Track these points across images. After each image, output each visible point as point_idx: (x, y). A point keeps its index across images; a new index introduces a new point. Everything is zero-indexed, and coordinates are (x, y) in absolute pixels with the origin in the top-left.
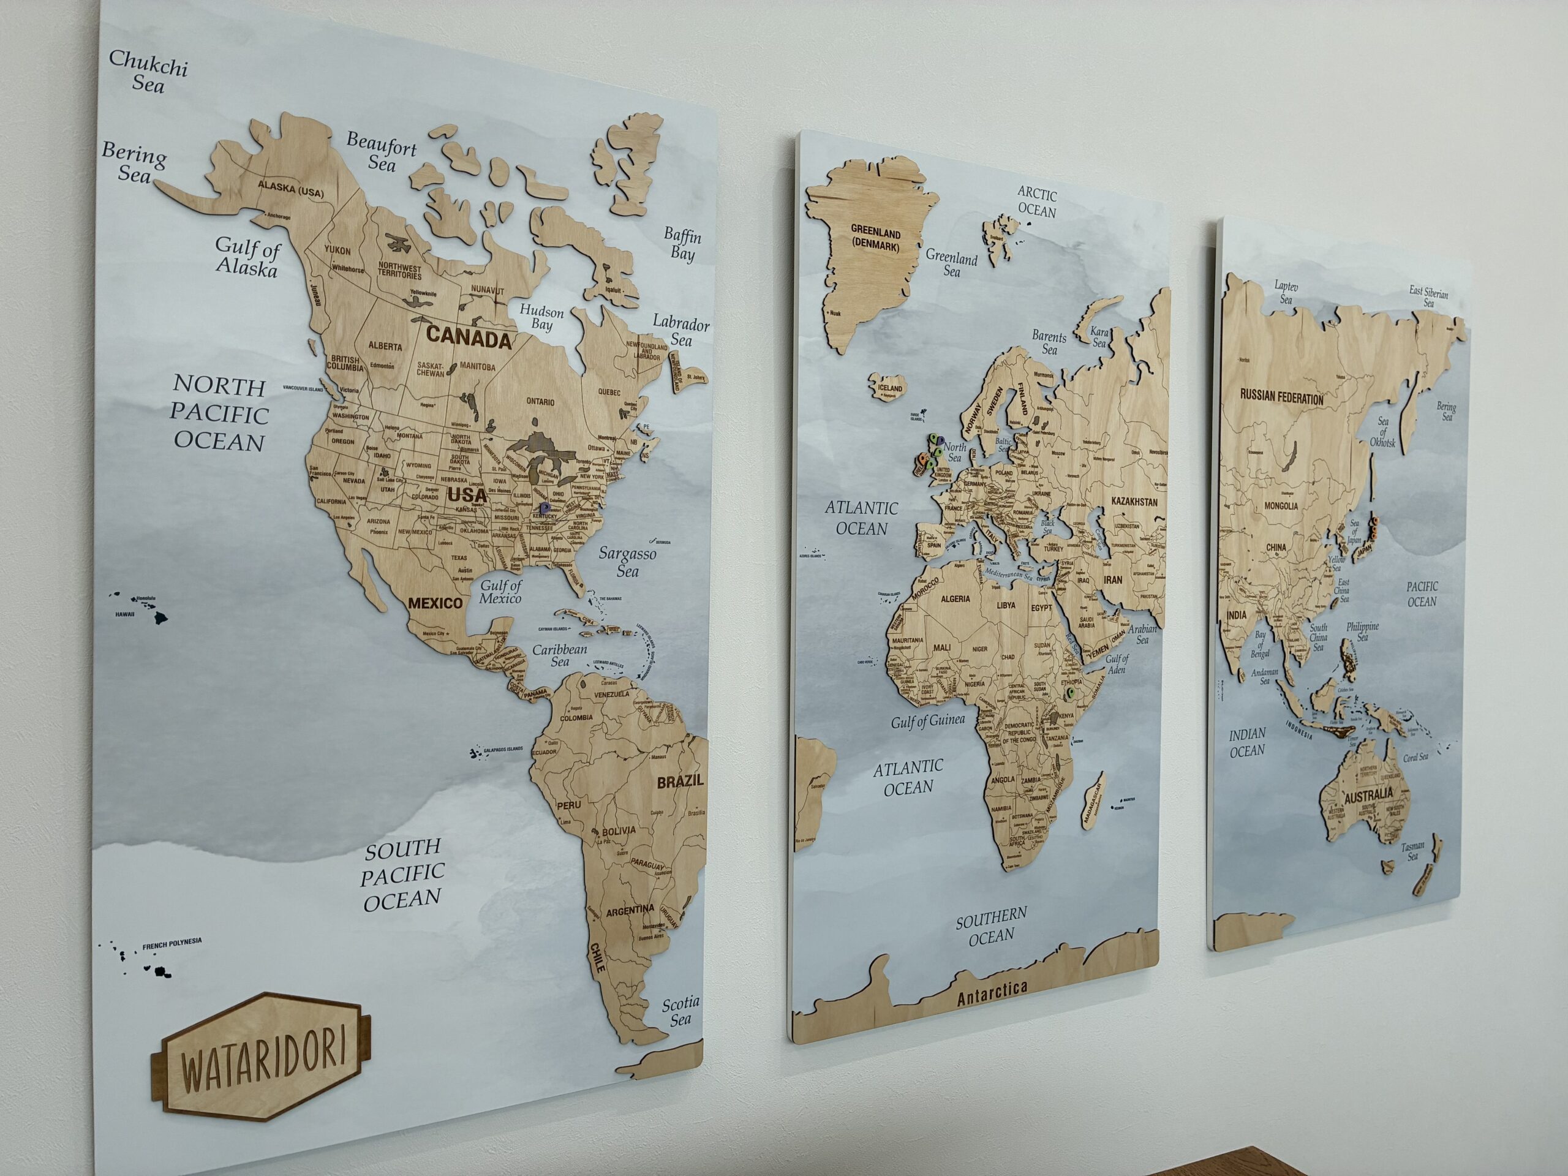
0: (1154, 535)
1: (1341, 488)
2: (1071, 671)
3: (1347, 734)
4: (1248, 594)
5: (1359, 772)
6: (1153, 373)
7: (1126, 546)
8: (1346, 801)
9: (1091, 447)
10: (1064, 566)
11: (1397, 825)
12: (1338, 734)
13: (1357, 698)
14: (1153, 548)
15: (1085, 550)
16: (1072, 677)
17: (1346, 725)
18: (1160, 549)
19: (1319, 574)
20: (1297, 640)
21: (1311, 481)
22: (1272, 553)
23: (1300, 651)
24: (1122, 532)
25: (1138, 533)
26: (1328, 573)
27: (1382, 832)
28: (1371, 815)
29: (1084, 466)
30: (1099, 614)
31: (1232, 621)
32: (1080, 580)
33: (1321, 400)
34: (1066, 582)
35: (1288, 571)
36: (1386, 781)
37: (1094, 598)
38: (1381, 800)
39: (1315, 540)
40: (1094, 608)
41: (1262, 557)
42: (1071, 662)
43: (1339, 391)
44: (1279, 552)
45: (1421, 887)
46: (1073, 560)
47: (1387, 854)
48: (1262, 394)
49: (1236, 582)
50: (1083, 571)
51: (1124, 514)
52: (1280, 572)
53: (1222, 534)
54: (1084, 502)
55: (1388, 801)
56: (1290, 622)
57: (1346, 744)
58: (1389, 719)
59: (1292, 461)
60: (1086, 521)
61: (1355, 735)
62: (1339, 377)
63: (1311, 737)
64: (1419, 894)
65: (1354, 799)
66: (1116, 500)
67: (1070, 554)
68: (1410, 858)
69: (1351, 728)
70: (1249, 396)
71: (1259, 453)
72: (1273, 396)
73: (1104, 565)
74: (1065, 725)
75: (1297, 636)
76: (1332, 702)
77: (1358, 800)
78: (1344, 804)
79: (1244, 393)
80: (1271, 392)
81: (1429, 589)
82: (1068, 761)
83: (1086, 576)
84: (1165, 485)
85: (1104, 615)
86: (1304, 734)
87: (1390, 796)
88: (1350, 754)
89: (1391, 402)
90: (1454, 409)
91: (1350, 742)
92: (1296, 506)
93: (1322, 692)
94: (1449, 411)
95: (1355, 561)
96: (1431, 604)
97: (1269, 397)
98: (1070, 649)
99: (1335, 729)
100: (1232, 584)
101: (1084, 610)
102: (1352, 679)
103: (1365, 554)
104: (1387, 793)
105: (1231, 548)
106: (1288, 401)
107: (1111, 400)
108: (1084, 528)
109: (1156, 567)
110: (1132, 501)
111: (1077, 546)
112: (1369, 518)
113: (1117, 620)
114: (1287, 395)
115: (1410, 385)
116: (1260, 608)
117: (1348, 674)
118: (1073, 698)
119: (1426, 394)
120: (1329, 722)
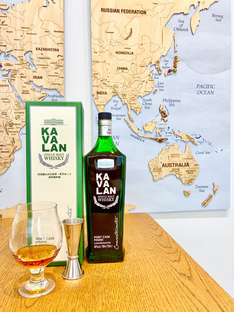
0: (57, 62)
1: (157, 47)
2: (19, 109)
3: (163, 141)
4: (107, 85)
5: (170, 156)
6: (55, 3)
7: (44, 65)
8: (163, 166)
9: (25, 29)
10: (14, 71)
11: (192, 178)
12: (158, 141)
13: (169, 128)
14: (57, 67)
15: (23, 66)
16: (19, 111)
17: (162, 137)
18: (61, 67)
19: (146, 79)
20: (135, 104)
21: (141, 44)
22: (121, 71)
23: (136, 108)
24: (41, 60)
25: (49, 61)
26: (151, 79)
27: (183, 180)
28: (177, 173)
29: (21, 36)
30: (31, 89)
31: (99, 95)
32: (22, 77)
33: (145, 12)
34: (15, 77)
35: (129, 78)
36: (185, 160)
37: (29, 83)
38: (182, 167)
39: (144, 67)
40: (28, 87)
41: (115, 72)
42: (19, 106)
43: (155, 9)
44: (124, 70)
45: (206, 203)
46: (17, 70)
47: (187, 188)
48: (112, 10)
49: (101, 81)
50: (23, 74)
51: (42, 54)
52: (125, 78)
53: (93, 63)
54: (22, 49)
55: (187, 168)
56: (131, 97)
57: (163, 145)
58: (187, 137)
59: (129, 36)
60: (23, 56)
61: (168, 141)
62: (154, 4)
63: (144, 141)
64: (204, 205)
65: (167, 166)
66: (38, 49)
67: (17, 67)
68: (200, 191)
69: (165, 139)
70: (105, 11)
71: (112, 33)
72: (118, 11)
73: (34, 72)
74: (17, 128)
75: (134, 102)
76: (155, 128)
77: (169, 166)
78: (161, 167)
79: (103, 10)
80: (117, 9)
81: (209, 88)
82: (19, 140)
83: (24, 76)
84: (62, 44)
85: (34, 90)
86: (140, 139)
87: (188, 166)
88: (165, 149)
89: (184, 13)
90: (222, 17)
91: (165, 144)
92: (133, 53)
93: (148, 124)
94: (219, 18)
95: (166, 75)
96: (210, 93)
97: (116, 11)
98: (18, 101)
99: (157, 139)
100: (99, 81)
101: (25, 88)
102: (165, 120)
103: (172, 73)
104: (186, 165)
105: (98, 68)
106: (127, 13)
107: (34, 13)
108: (23, 58)
109: (59, 73)
110: (46, 49)
111: (20, 64)
112: (174, 59)
113: (40, 92)
114: (126, 11)
115: (195, 7)
116: (114, 91)
117: (163, 118)
118: (20, 118)
119: (205, 11)
120: (153, 136)
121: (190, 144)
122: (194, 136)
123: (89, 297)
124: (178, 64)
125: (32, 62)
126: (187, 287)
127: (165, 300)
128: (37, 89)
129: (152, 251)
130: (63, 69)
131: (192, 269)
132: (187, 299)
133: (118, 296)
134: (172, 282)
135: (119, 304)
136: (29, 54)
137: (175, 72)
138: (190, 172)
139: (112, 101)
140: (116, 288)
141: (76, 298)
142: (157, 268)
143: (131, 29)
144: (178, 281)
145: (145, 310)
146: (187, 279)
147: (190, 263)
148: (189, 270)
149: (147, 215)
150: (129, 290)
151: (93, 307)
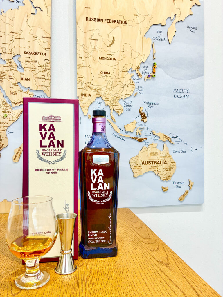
0: (44, 65)
1: (137, 54)
2: (6, 108)
3: (143, 140)
4: (91, 88)
5: (149, 154)
6: (43, 11)
7: (31, 68)
8: (143, 164)
9: (14, 34)
10: (2, 73)
11: (170, 175)
12: (138, 140)
13: (148, 128)
14: (44, 70)
15: (11, 68)
16: (7, 111)
17: (142, 137)
18: (47, 70)
19: (127, 83)
20: (117, 106)
21: (123, 51)
22: (104, 75)
23: (118, 109)
24: (29, 63)
25: (36, 65)
26: (132, 83)
27: (162, 176)
28: (155, 170)
29: (11, 40)
30: (19, 90)
31: (83, 97)
32: (10, 78)
33: (126, 23)
34: (3, 79)
35: (111, 81)
36: (163, 159)
37: (16, 85)
38: (160, 165)
39: (125, 72)
40: (16, 88)
41: (98, 76)
42: (6, 106)
43: (135, 20)
44: (107, 75)
45: (182, 198)
46: (6, 71)
47: (165, 184)
48: (96, 20)
49: (86, 84)
50: (11, 75)
51: (30, 57)
52: (108, 82)
53: (78, 67)
54: (11, 53)
55: (164, 166)
56: (113, 99)
57: (142, 144)
58: (165, 137)
59: (112, 44)
60: (12, 59)
61: (147, 141)
62: (135, 15)
63: (125, 140)
64: (181, 200)
65: (146, 163)
66: (26, 53)
67: (5, 69)
68: (177, 187)
69: (145, 138)
70: (90, 20)
71: (96, 40)
72: (102, 20)
73: (21, 74)
74: (4, 126)
75: (116, 104)
76: (135, 129)
77: (149, 164)
78: (141, 164)
79: (87, 19)
80: (101, 19)
81: (185, 92)
82: (5, 138)
83: (12, 77)
84: (49, 49)
85: (21, 91)
86: (121, 139)
87: (165, 164)
88: (144, 147)
89: (162, 25)
90: (196, 29)
91: (145, 143)
92: (115, 59)
93: (129, 125)
94: (193, 29)
95: (146, 80)
96: (185, 97)
97: (100, 21)
98: (6, 101)
99: (137, 138)
100: (84, 84)
101: (12, 89)
102: (145, 121)
103: (151, 78)
104: (164, 163)
105: (83, 72)
106: (110, 22)
107: (23, 19)
108: (11, 61)
109: (46, 76)
110: (33, 53)
111: (8, 67)
112: (153, 65)
113: (27, 93)
114: (109, 20)
115: (172, 19)
116: (98, 93)
117: (143, 119)
118: (7, 117)
119: (181, 23)
120: (133, 135)
121: (168, 143)
122: (171, 136)
123: (73, 284)
124: (157, 70)
125: (20, 65)
126: (164, 273)
127: (145, 285)
128: (25, 90)
129: (132, 242)
130: (50, 72)
131: (170, 257)
132: (165, 283)
133: (100, 283)
134: (151, 269)
135: (102, 290)
136: (17, 57)
137: (153, 77)
138: (167, 169)
139: (96, 102)
140: (98, 275)
141: (61, 286)
142: (137, 257)
143: (114, 37)
144: (157, 268)
145: (126, 294)
146: (164, 266)
147: (167, 252)
148: (167, 258)
149: (127, 209)
150: (111, 277)
151: (77, 293)
